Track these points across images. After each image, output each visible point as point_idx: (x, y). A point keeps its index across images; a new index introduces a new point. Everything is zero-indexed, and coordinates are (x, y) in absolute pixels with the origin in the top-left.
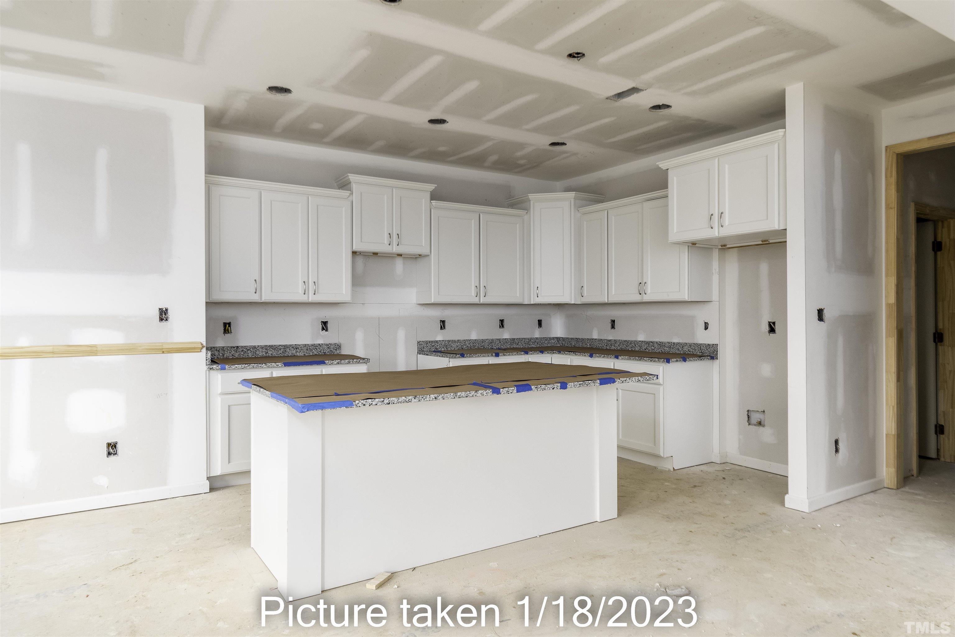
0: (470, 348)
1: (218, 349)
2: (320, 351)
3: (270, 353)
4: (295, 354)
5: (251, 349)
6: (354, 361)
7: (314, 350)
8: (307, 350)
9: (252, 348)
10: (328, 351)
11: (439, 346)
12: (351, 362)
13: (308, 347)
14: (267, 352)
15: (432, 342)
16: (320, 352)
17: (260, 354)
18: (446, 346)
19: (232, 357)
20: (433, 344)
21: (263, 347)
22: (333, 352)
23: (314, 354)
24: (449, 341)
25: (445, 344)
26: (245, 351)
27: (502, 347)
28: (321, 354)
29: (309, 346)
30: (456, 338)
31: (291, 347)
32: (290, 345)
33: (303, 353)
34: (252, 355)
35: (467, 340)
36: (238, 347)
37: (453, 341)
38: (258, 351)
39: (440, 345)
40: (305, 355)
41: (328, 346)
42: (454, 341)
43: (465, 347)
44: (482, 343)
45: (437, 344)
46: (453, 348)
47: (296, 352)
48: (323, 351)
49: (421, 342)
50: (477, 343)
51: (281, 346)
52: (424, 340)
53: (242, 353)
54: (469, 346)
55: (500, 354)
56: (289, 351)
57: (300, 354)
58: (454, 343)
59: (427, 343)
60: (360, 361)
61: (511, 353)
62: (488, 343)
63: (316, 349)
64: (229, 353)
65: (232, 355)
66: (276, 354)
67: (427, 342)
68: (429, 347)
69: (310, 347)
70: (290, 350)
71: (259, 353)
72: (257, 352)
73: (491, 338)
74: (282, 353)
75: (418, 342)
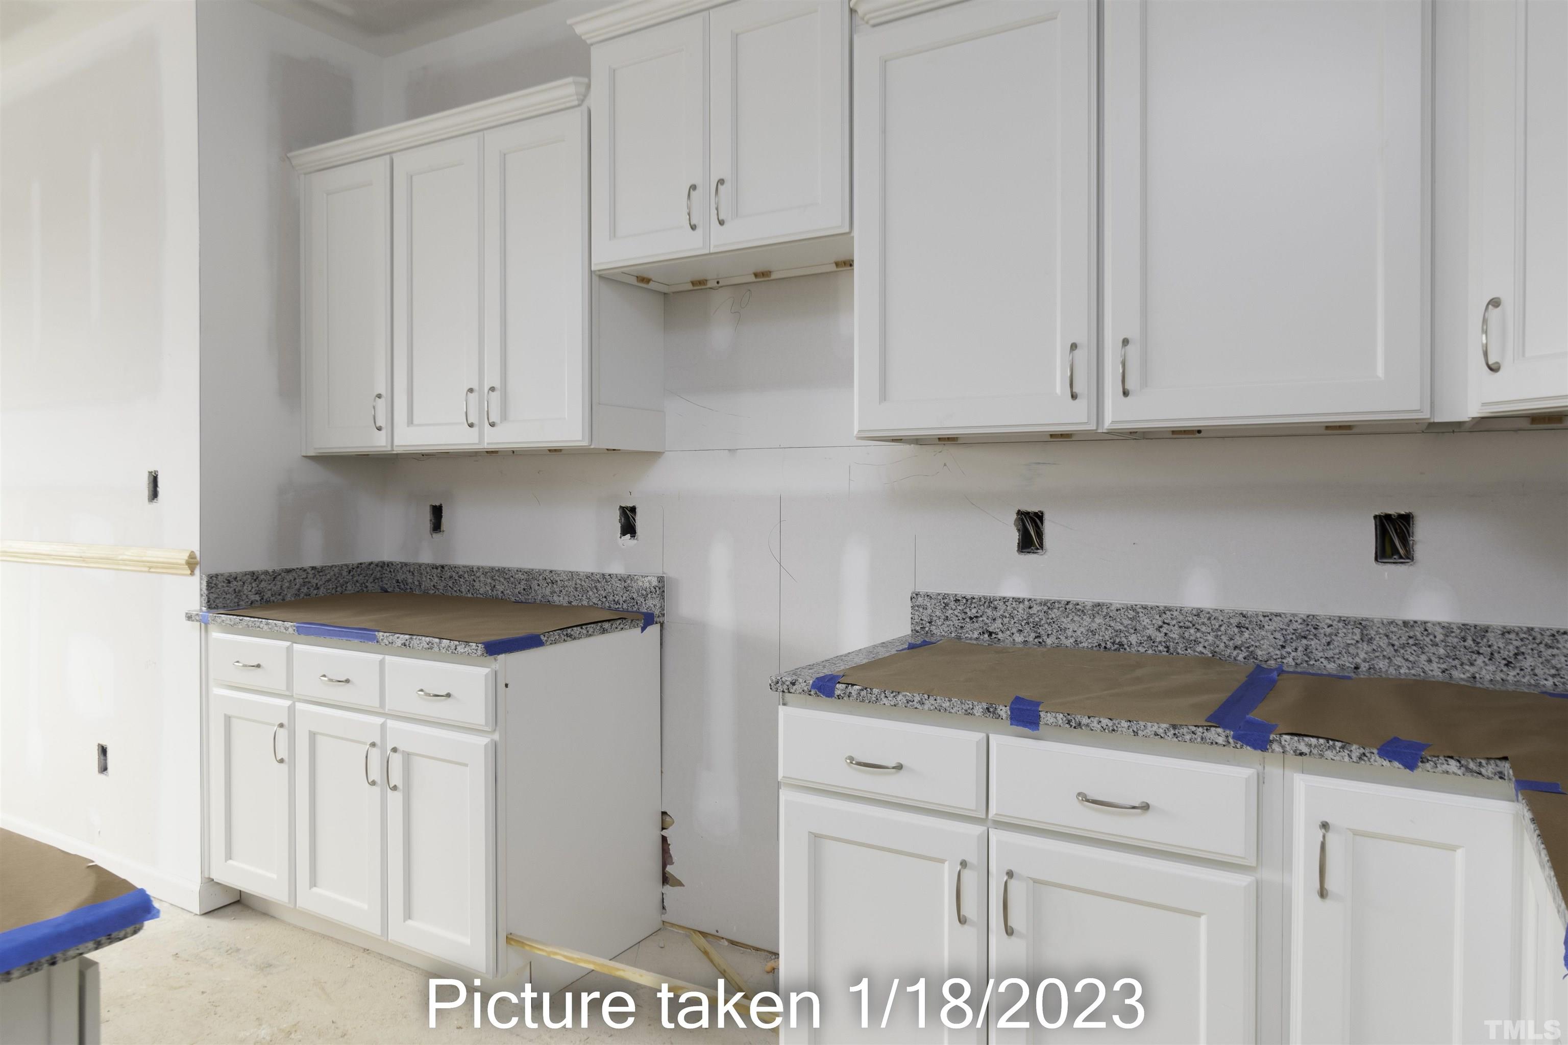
0: (1167, 647)
1: (412, 570)
2: (605, 597)
3: (500, 588)
4: (550, 599)
5: (466, 575)
6: (443, 645)
7: (591, 593)
8: (576, 589)
9: (468, 572)
10: (624, 598)
11: (999, 621)
12: (436, 649)
13: (578, 581)
14: (494, 586)
15: (969, 601)
16: (604, 599)
17: (482, 591)
18: (1037, 625)
19: (433, 590)
20: (974, 611)
21: (487, 573)
22: (637, 603)
23: (591, 604)
24: (1049, 605)
25: (1031, 615)
26: (456, 580)
27: (1382, 664)
28: (607, 604)
29: (581, 579)
30: (1086, 596)
31: (541, 578)
32: (540, 573)
33: (566, 598)
34: (467, 590)
35: (1145, 608)
36: (443, 567)
37: (1070, 606)
38: (477, 580)
39: (1006, 620)
40: (570, 603)
41: (625, 582)
42: (1078, 609)
43: (1133, 639)
44: (1241, 633)
45: (989, 612)
46: (1072, 640)
47: (553, 592)
48: (611, 598)
49: (920, 599)
50: (1204, 629)
51: (521, 571)
52: (932, 590)
53: (450, 584)
54: (1160, 637)
55: (1047, 718)
56: (537, 588)
57: (561, 598)
58: (1076, 618)
59: (947, 605)
60: (459, 648)
61: (1125, 724)
62: (1278, 635)
63: (597, 589)
64: (428, 580)
65: (434, 586)
66: (510, 593)
67: (945, 601)
68: (956, 623)
69: (583, 583)
70: (539, 585)
71: (479, 587)
72: (477, 584)
73: (1303, 610)
74: (522, 591)
75: (915, 596)
